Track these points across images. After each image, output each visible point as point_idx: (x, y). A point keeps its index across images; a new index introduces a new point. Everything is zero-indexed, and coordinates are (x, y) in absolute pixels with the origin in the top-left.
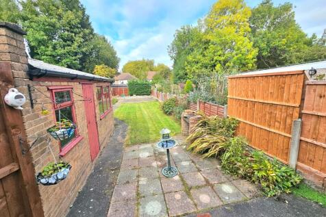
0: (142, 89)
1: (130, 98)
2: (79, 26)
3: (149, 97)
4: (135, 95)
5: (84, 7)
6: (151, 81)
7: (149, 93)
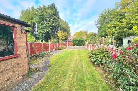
0: (79, 43)
1: (73, 47)
2: (53, 15)
3: (83, 47)
4: (75, 46)
5: (57, 8)
6: (85, 38)
7: (83, 45)
